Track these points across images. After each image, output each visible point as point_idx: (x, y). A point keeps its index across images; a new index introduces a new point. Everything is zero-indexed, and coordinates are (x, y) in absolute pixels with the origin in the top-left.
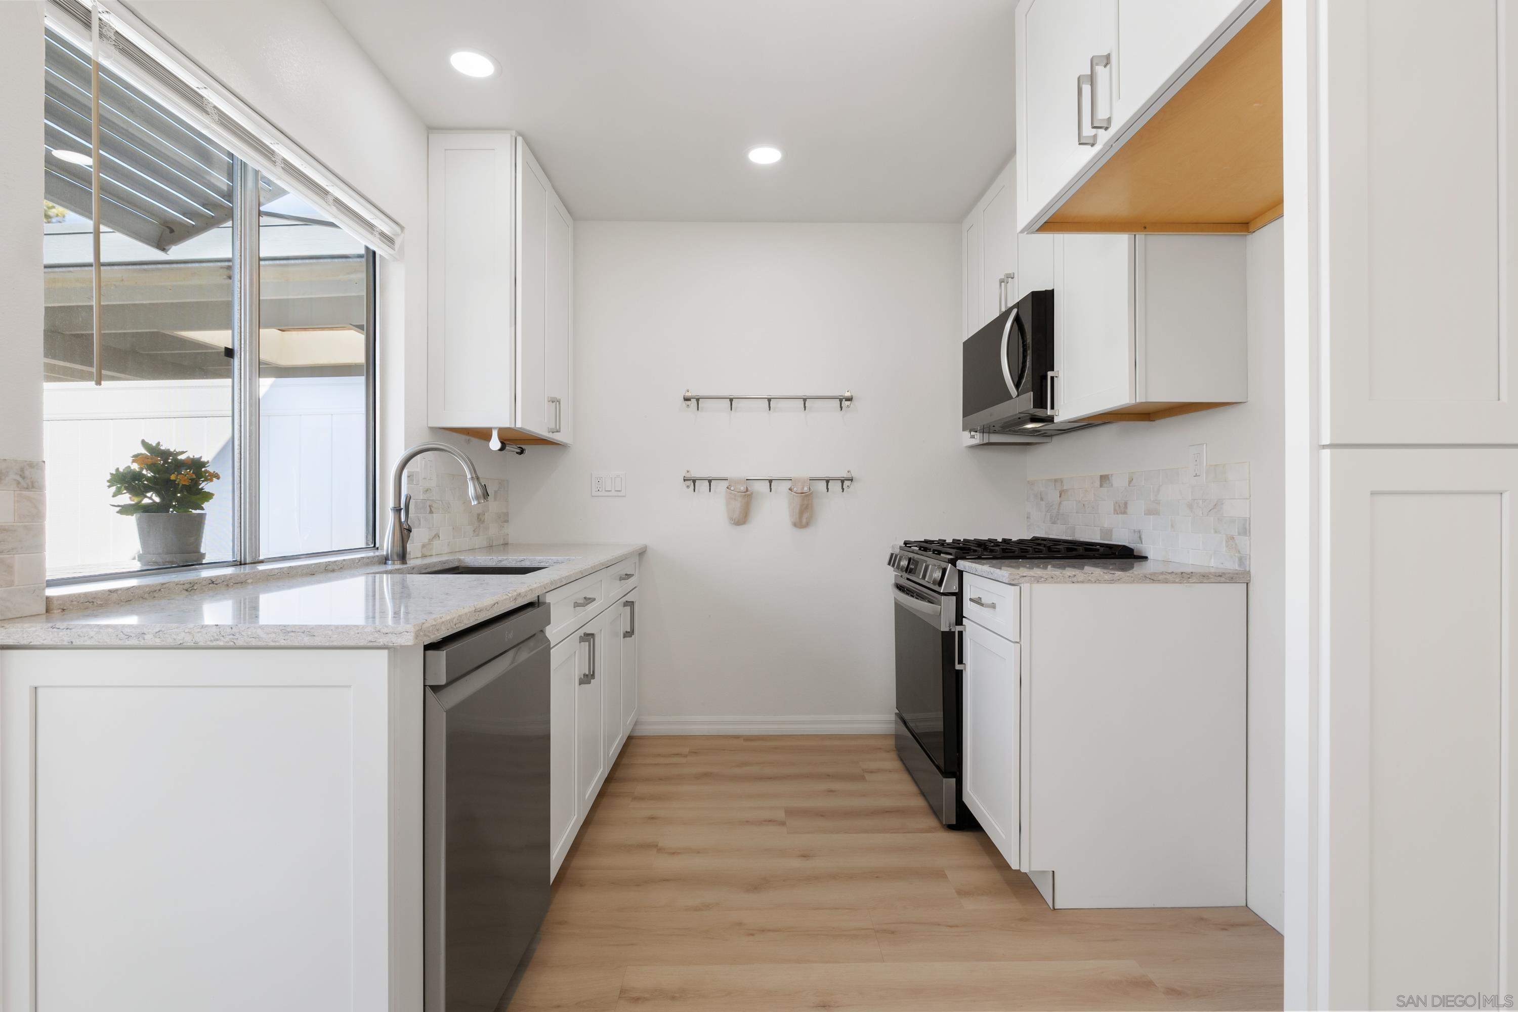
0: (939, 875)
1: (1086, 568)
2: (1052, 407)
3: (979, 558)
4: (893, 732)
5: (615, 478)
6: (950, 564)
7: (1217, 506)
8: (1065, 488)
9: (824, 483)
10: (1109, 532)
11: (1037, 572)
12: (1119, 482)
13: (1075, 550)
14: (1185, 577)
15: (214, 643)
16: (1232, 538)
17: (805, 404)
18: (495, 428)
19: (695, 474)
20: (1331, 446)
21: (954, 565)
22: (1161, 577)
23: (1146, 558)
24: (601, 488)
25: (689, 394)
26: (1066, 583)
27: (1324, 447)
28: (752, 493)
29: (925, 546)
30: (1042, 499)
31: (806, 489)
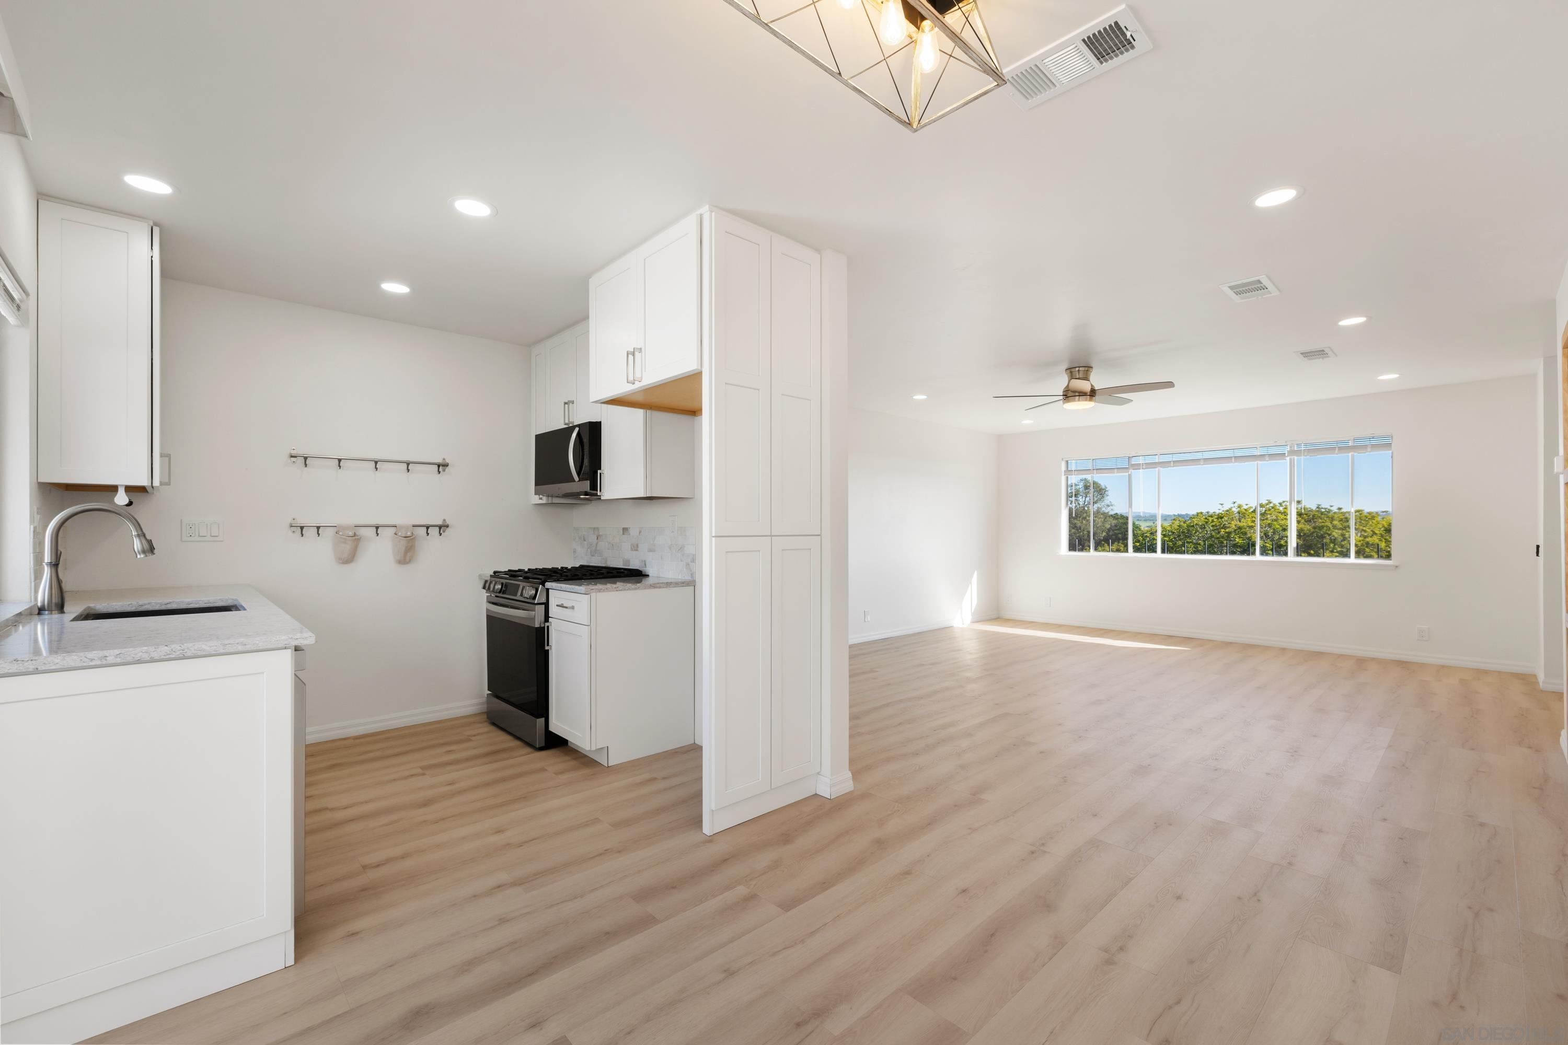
0: (543, 770)
1: (618, 583)
2: (600, 491)
3: (557, 580)
4: (486, 710)
5: (211, 524)
6: (541, 586)
7: (682, 548)
8: (601, 534)
9: (425, 529)
10: (628, 561)
11: (599, 586)
12: (634, 532)
13: (612, 573)
14: (668, 585)
15: (167, 657)
16: (688, 564)
17: (408, 467)
18: (121, 485)
19: (301, 521)
20: (715, 537)
21: (544, 585)
22: (658, 585)
23: (648, 576)
24: (194, 534)
25: (294, 452)
26: (613, 591)
27: (713, 537)
28: (361, 538)
29: (513, 574)
30: (585, 540)
31: (409, 534)
